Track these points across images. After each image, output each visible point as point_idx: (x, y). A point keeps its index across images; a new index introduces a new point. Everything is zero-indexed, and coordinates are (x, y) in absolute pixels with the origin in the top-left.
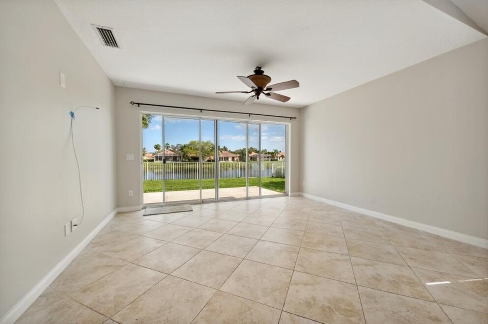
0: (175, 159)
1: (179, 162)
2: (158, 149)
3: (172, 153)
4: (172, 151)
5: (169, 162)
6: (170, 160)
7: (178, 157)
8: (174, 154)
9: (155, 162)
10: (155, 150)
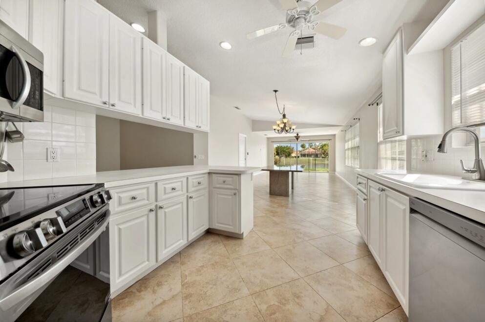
1: (320, 158)
2: (304, 148)
3: (314, 151)
4: (315, 149)
5: (311, 158)
6: (312, 156)
7: (319, 154)
10: (302, 149)
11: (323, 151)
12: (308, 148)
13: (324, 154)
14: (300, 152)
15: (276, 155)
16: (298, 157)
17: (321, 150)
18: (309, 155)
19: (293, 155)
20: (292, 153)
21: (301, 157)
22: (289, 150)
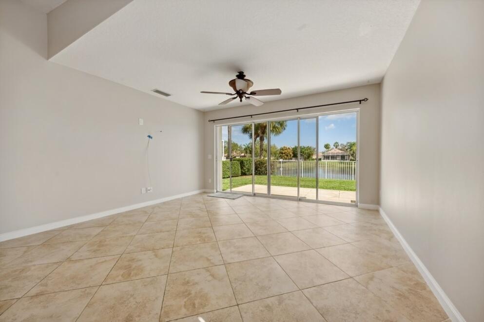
0: (343, 157)
1: (348, 161)
2: (328, 148)
3: (340, 151)
4: (341, 150)
5: (336, 161)
6: (338, 159)
7: (346, 155)
8: (341, 153)
9: (322, 161)
10: (325, 149)
11: (352, 152)
12: (333, 148)
13: (352, 155)
14: (323, 153)
15: (293, 157)
16: (320, 159)
17: (349, 150)
18: (333, 157)
19: (314, 157)
20: (312, 155)
21: (324, 159)
22: (309, 151)
